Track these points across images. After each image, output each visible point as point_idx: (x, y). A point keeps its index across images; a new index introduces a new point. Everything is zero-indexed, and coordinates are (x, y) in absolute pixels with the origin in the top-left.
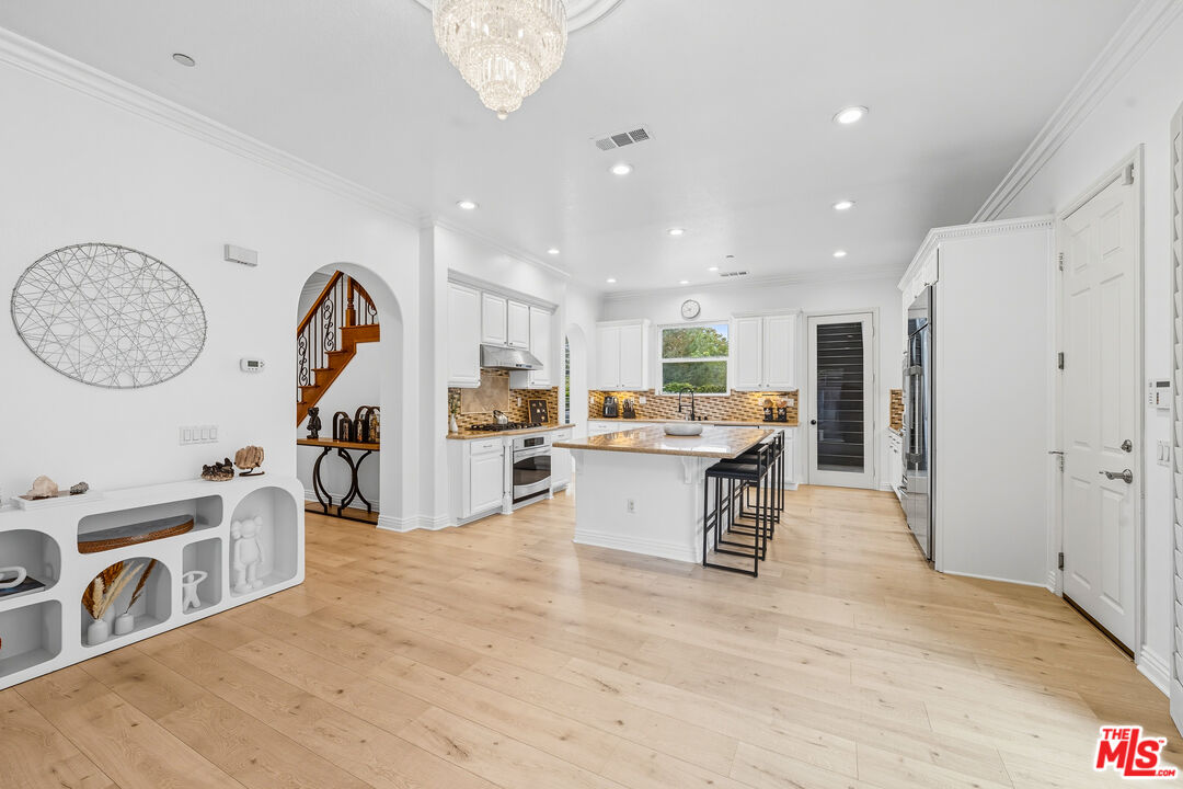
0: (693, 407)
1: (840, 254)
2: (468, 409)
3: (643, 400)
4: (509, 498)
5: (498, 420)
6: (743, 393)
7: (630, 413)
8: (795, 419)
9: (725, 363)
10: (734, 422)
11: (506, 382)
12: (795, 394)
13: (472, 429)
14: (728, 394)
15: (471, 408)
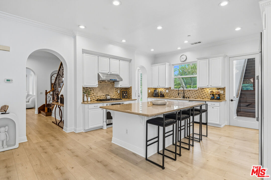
0: (184, 94)
1: (238, 29)
2: (97, 94)
3: (167, 91)
4: (105, 124)
5: (107, 98)
6: (203, 88)
7: (162, 96)
8: (224, 99)
9: (196, 77)
10: (199, 99)
11: (113, 85)
12: (224, 89)
13: (97, 100)
14: (197, 89)
15: (98, 93)
